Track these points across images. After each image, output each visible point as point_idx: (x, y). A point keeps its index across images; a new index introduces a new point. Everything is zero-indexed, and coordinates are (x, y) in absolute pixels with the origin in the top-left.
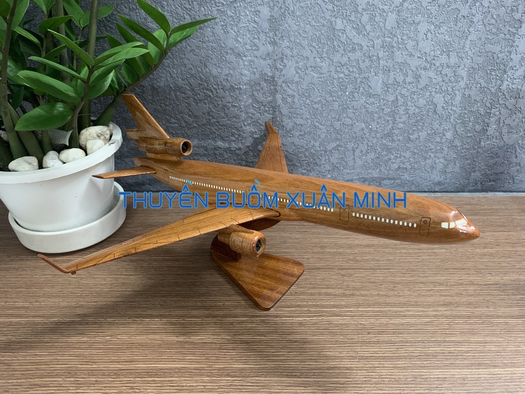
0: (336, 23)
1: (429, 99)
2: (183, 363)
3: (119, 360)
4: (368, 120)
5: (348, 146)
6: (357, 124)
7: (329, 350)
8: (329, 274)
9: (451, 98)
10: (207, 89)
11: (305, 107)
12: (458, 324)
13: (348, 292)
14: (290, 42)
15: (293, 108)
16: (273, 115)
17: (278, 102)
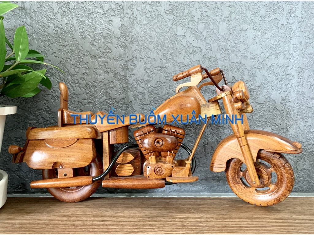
0: (177, 30)
1: (267, 96)
9: (287, 95)
14: (139, 46)
15: (144, 105)
16: (126, 111)
17: (130, 99)
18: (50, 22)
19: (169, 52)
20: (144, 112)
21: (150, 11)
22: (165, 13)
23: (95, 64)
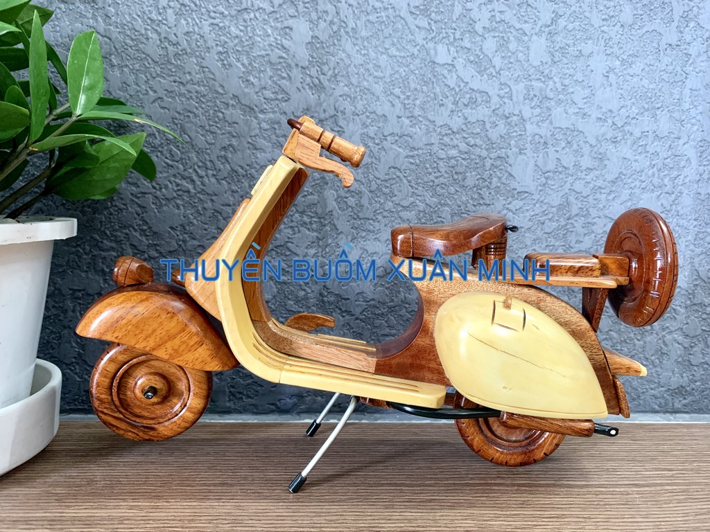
0: (436, 54)
10: (183, 178)
14: (351, 86)
15: (360, 219)
16: (320, 233)
17: (328, 205)
18: (149, 27)
19: (418, 102)
20: (359, 235)
21: (376, 7)
22: (411, 12)
23: (252, 127)
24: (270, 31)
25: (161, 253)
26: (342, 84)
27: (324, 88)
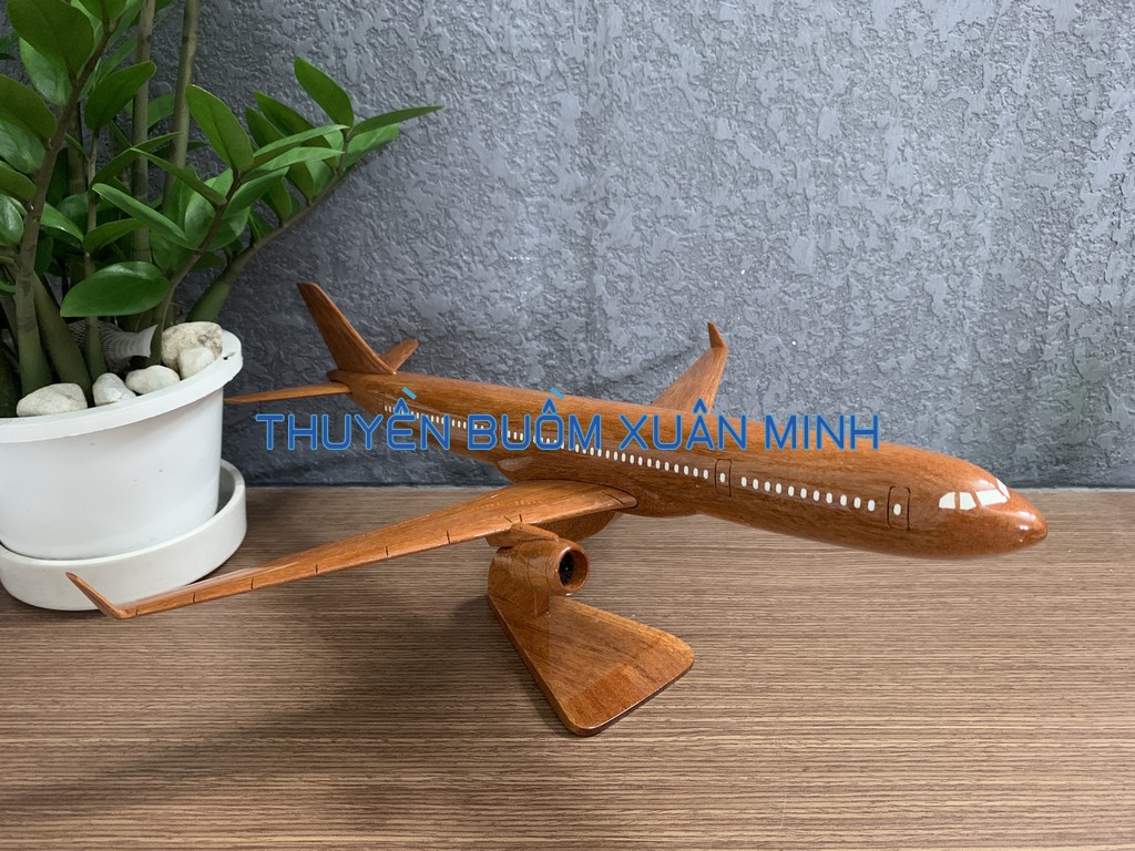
0: (716, 129)
1: (914, 285)
2: (383, 833)
3: (234, 828)
4: (790, 329)
5: (749, 384)
6: (765, 336)
7: (717, 806)
8: (713, 646)
9: (961, 283)
10: (450, 264)
11: (655, 301)
12: (1006, 750)
13: (755, 684)
14: (623, 166)
15: (630, 304)
16: (589, 318)
17: (597, 290)
20: (629, 319)
21: (652, 78)
22: (690, 83)
23: (519, 211)
24: (536, 107)
25: (431, 339)
26: (613, 164)
27: (595, 169)
